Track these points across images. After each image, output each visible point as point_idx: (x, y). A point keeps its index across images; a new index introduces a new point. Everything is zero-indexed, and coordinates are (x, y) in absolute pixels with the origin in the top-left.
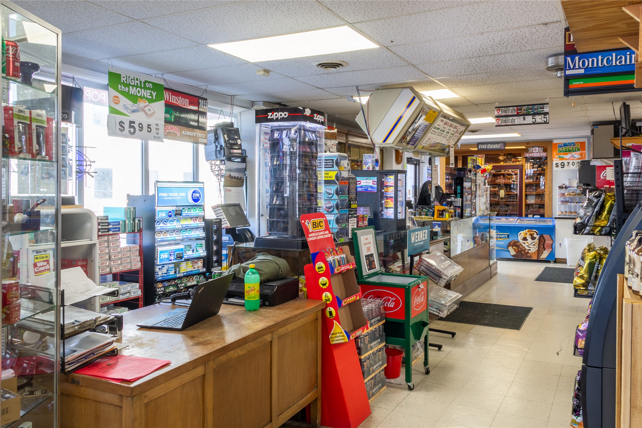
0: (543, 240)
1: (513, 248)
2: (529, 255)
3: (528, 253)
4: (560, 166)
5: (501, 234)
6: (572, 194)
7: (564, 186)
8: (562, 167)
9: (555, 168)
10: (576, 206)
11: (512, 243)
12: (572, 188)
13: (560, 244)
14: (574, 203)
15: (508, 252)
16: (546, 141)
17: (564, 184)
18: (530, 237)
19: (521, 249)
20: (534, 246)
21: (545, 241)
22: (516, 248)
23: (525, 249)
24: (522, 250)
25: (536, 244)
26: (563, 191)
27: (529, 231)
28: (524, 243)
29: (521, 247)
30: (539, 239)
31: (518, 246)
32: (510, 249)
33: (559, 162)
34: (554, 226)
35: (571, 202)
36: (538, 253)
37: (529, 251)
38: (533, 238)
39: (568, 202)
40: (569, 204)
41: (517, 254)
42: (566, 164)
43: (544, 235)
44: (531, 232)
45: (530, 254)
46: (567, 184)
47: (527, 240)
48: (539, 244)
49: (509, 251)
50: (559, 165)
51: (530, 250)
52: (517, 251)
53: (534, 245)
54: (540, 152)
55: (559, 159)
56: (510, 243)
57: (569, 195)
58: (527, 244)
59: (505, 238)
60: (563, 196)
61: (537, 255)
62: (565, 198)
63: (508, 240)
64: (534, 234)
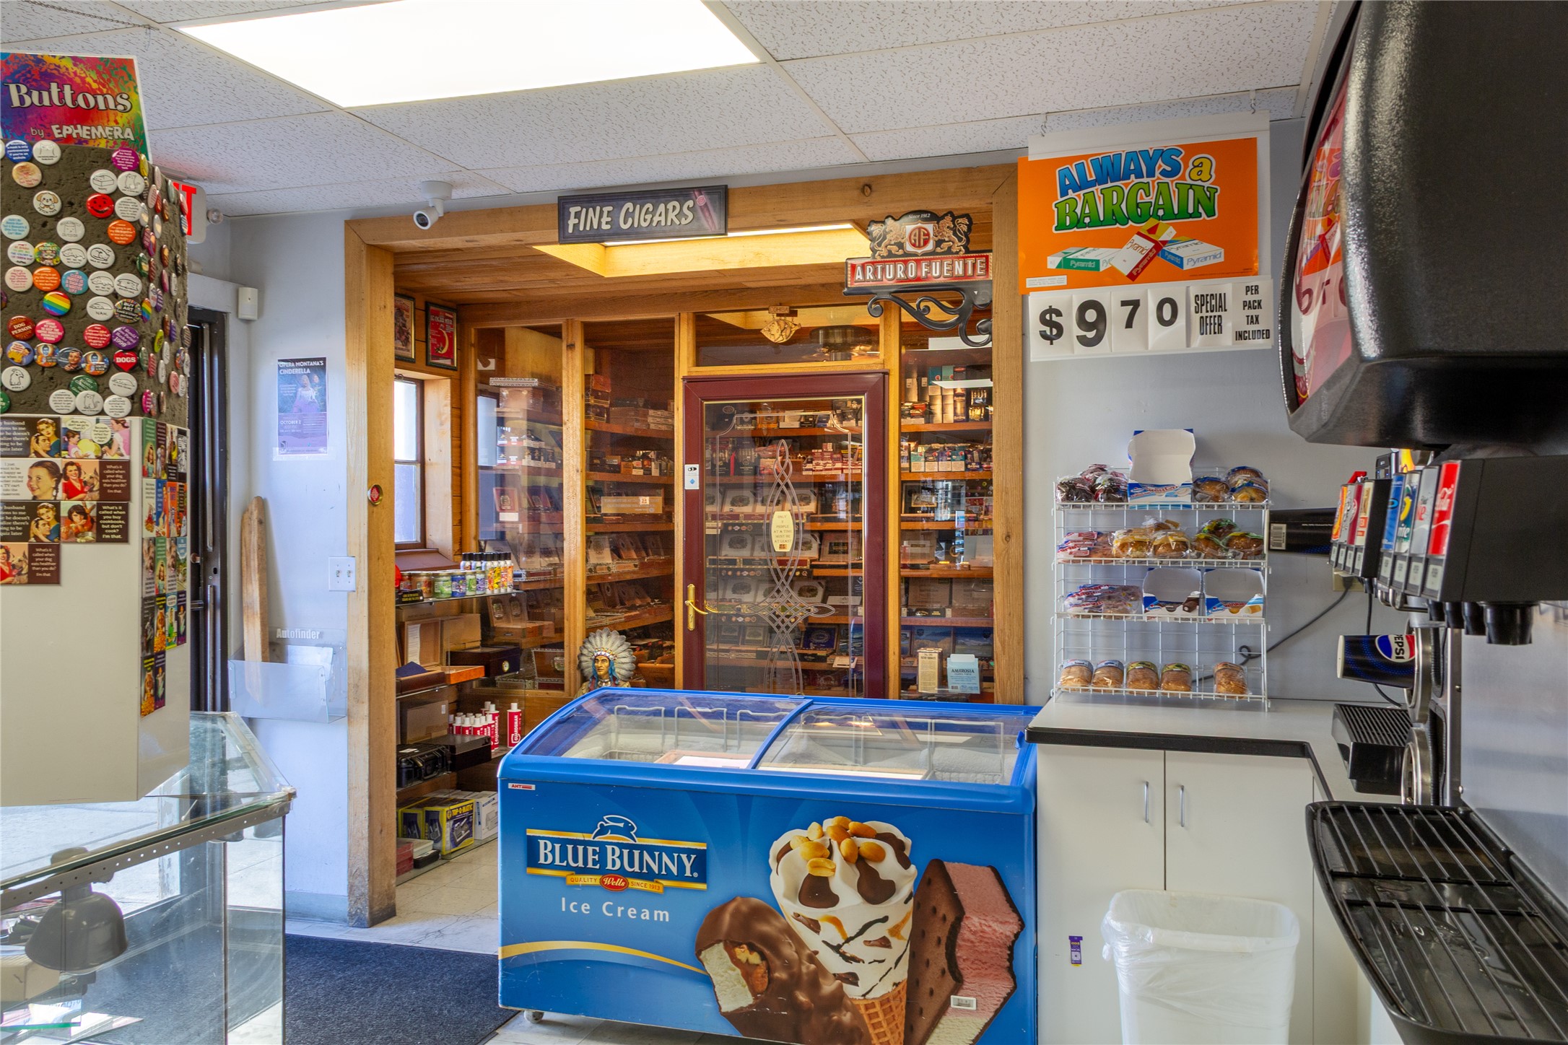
0: (944, 909)
1: (736, 961)
2: (847, 1018)
3: (838, 1000)
4: (1072, 328)
5: (651, 850)
6: (1159, 537)
7: (1102, 481)
8: (1084, 341)
9: (1038, 350)
10: (1180, 630)
11: (727, 918)
12: (1159, 498)
13: (1075, 941)
14: (1172, 606)
15: (700, 990)
16: (980, 170)
17: (1101, 469)
18: (855, 874)
19: (788, 965)
20: (880, 952)
21: (960, 914)
22: (755, 958)
23: (821, 970)
24: (795, 981)
25: (895, 931)
26: (1093, 517)
27: (842, 832)
28: (814, 926)
29: (789, 951)
30: (920, 898)
31: (767, 946)
32: (716, 960)
33: (1069, 300)
34: (1031, 793)
35: (1148, 602)
36: (912, 1011)
37: (849, 990)
38: (875, 889)
39: (1130, 592)
40: (1137, 614)
41: (759, 1004)
42: (1116, 314)
43: (950, 866)
44: (863, 842)
45: (854, 1010)
46: (1123, 465)
47: (832, 900)
48: (918, 939)
49: (707, 981)
50: (1069, 322)
51: (852, 979)
52: (762, 984)
53: (884, 943)
54: (949, 251)
55: (1062, 280)
56: (715, 916)
57: (1140, 545)
58: (830, 933)
59: (681, 877)
60: (1092, 551)
61: (901, 1020)
62: (1109, 569)
63: (704, 895)
64: (880, 856)
